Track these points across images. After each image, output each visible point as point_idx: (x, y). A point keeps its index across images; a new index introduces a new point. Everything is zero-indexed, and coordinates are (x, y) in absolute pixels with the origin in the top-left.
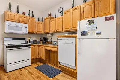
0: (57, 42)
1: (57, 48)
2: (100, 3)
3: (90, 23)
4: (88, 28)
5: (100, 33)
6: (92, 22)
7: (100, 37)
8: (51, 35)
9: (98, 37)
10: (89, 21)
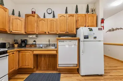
0: (57, 44)
1: (57, 51)
2: (89, 18)
3: (90, 30)
4: (88, 33)
5: (96, 38)
6: (91, 30)
7: (96, 40)
8: (36, 36)
9: (94, 40)
10: (89, 29)
